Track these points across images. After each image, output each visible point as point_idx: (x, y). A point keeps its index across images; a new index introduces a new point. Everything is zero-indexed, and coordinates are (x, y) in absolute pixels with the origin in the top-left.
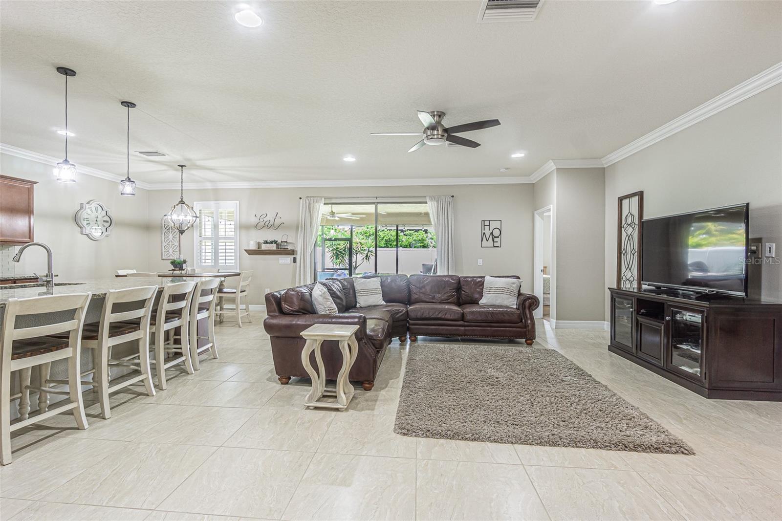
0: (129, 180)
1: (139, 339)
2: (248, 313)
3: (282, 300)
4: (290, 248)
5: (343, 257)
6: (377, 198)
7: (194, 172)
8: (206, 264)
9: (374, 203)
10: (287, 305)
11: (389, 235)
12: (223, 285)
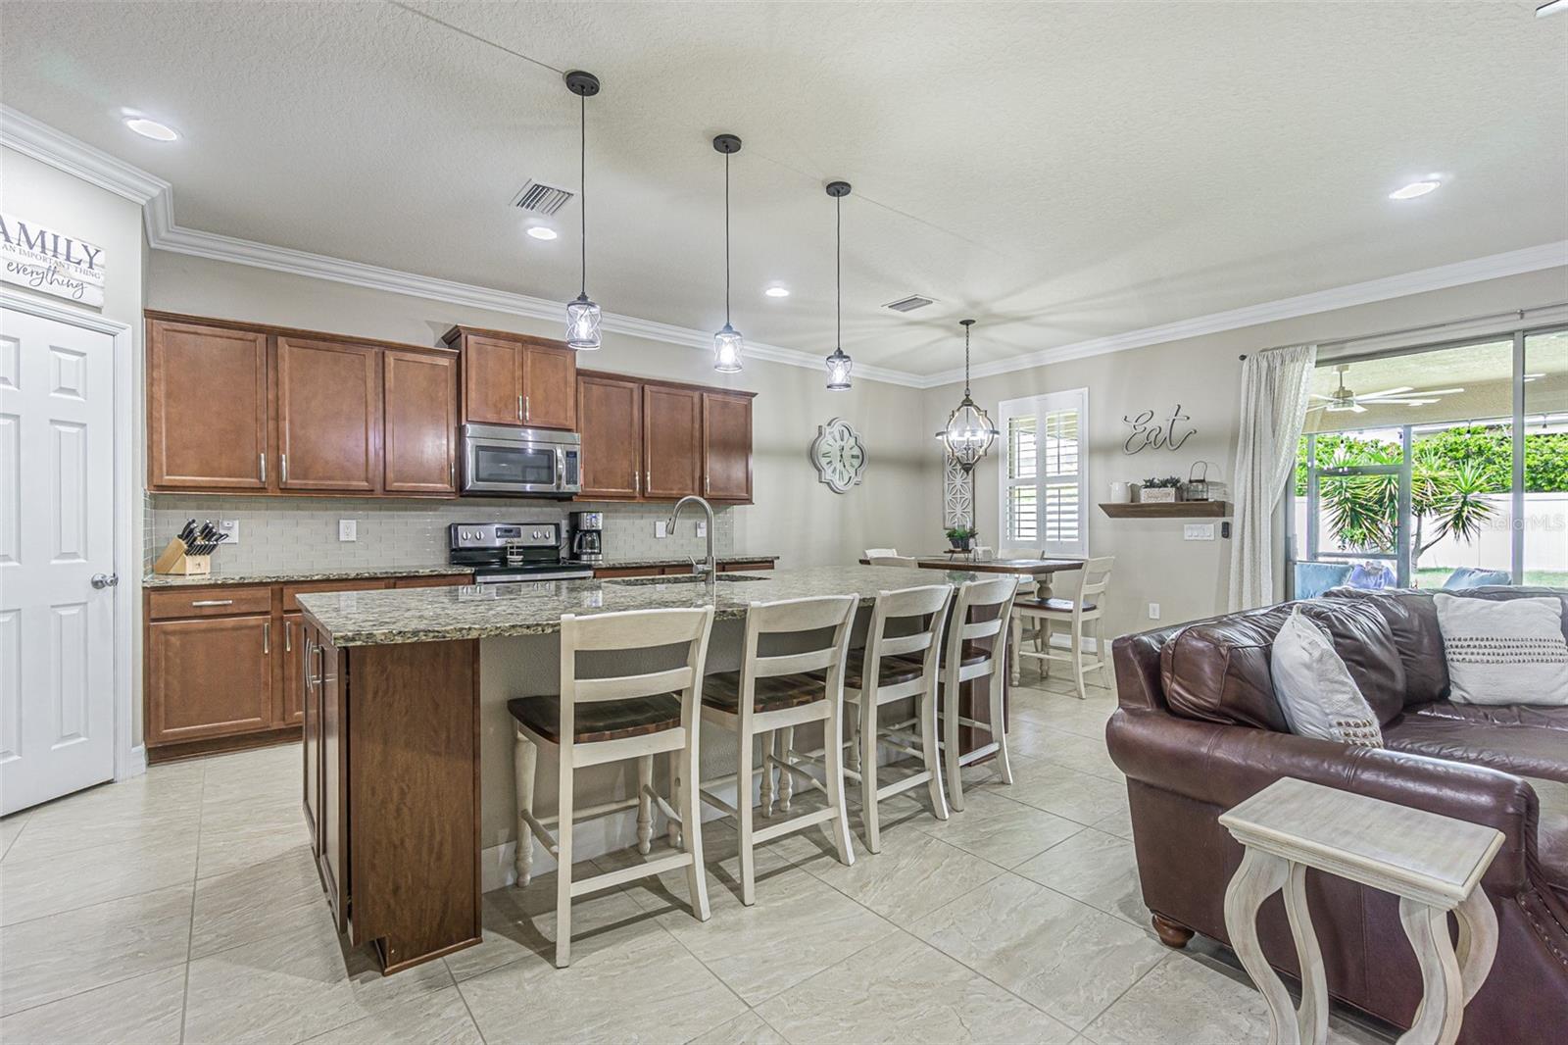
0: (840, 354)
1: (823, 720)
2: (1101, 664)
3: (1164, 665)
4: (1213, 496)
5: (1374, 522)
6: (1522, 314)
7: (993, 333)
8: (1022, 539)
9: (1510, 335)
10: (1180, 684)
11: (1545, 449)
12: (1049, 589)
